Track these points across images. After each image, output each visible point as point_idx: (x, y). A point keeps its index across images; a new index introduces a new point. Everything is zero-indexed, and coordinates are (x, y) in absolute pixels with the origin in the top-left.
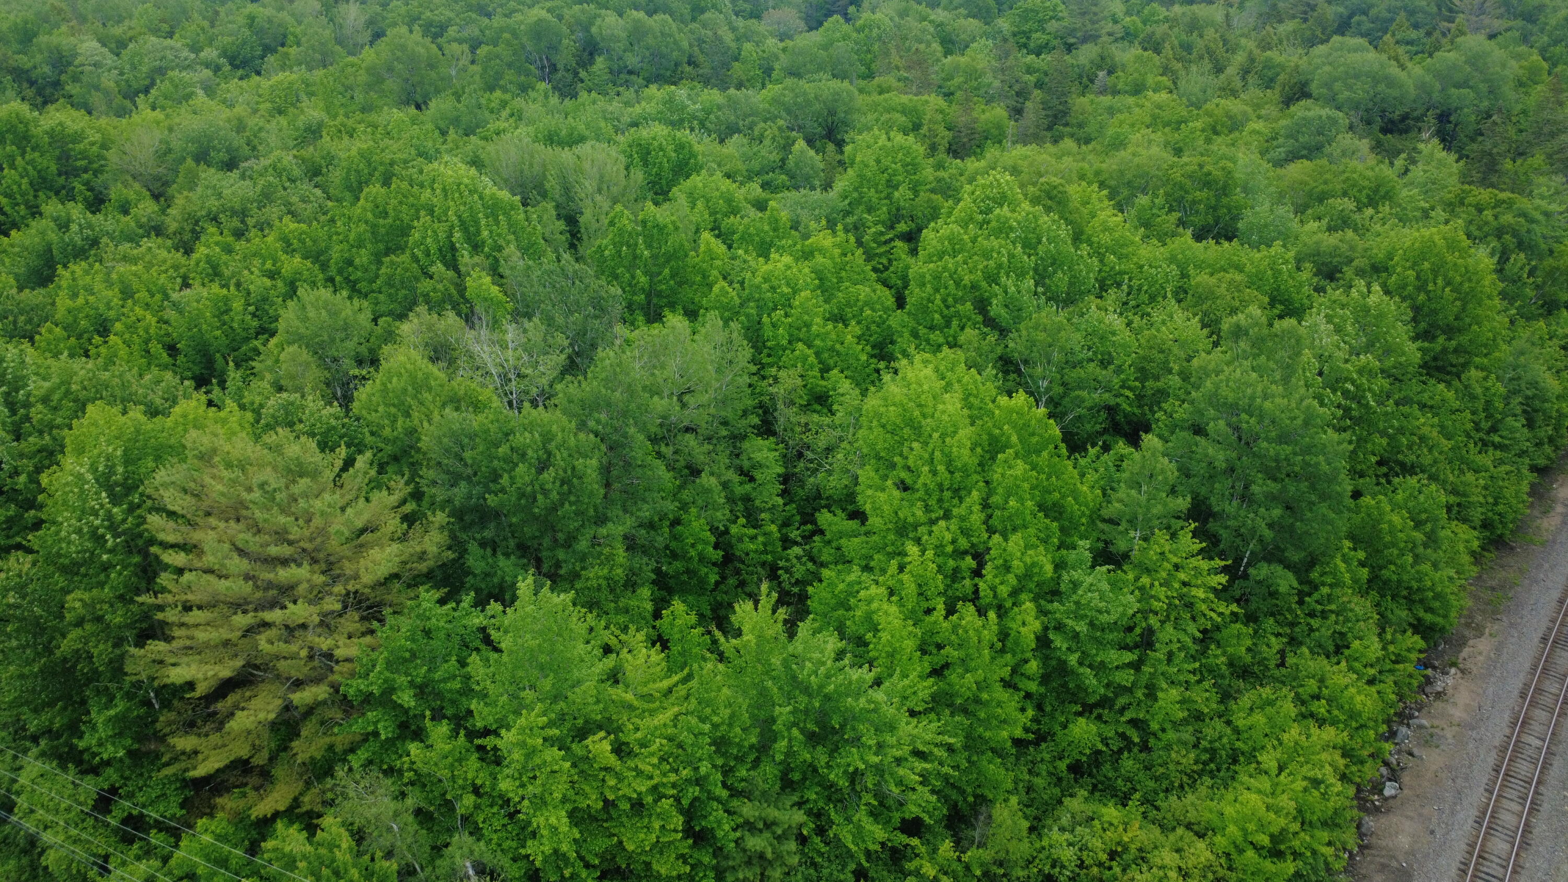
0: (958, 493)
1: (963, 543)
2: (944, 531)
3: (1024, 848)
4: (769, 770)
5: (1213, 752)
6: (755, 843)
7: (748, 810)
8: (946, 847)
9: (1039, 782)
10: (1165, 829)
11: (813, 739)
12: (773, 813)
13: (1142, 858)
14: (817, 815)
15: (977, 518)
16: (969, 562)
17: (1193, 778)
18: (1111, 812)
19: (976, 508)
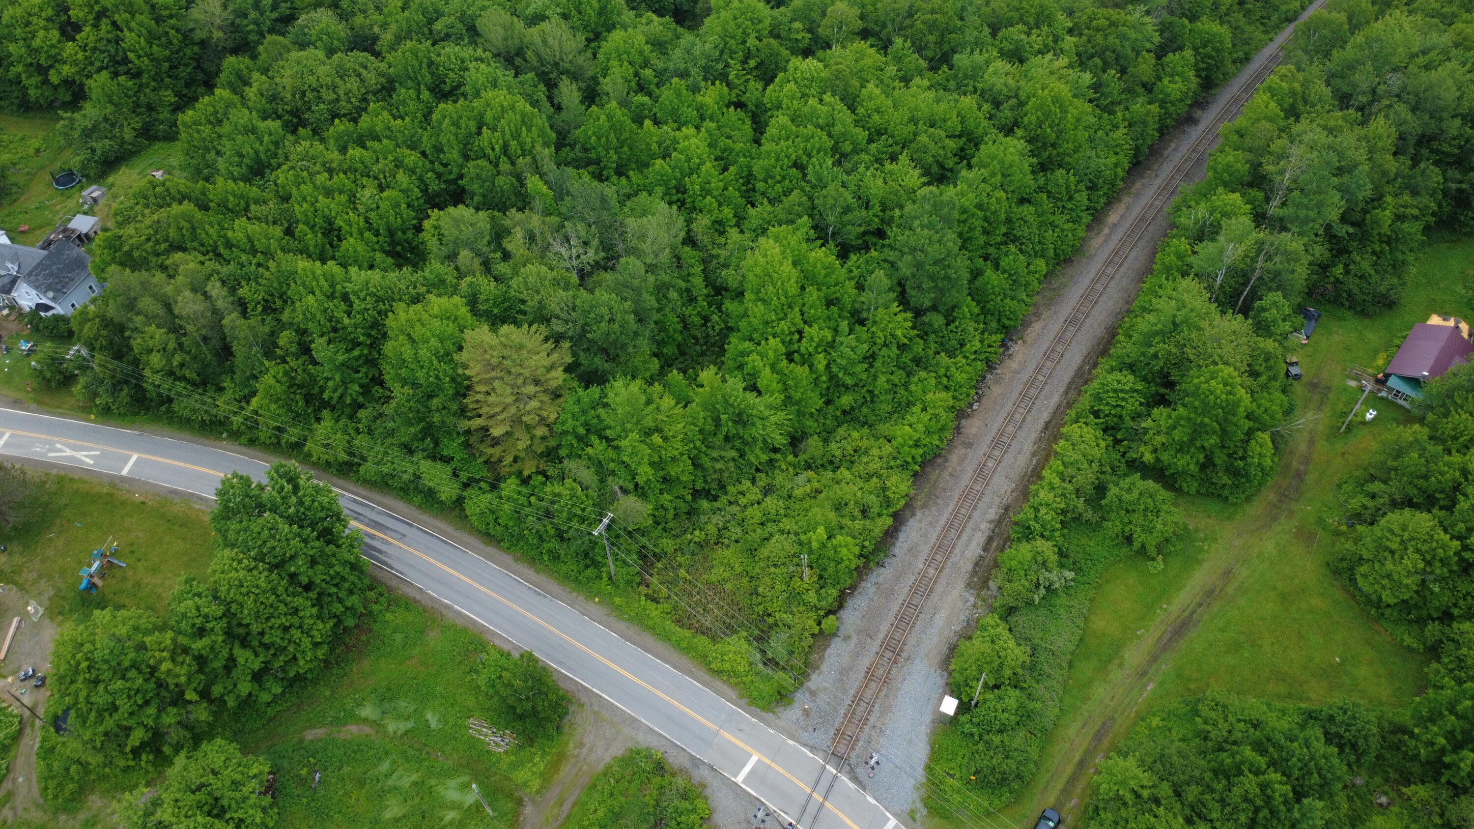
0: (790, 307)
1: (793, 329)
2: (784, 325)
3: (821, 452)
4: (721, 437)
5: (900, 404)
6: (718, 466)
7: (715, 454)
8: (790, 458)
9: (828, 422)
10: (877, 439)
11: (735, 422)
12: (723, 453)
13: (866, 452)
14: (738, 450)
15: (798, 320)
16: (797, 336)
17: (891, 414)
18: (855, 434)
19: (798, 315)
